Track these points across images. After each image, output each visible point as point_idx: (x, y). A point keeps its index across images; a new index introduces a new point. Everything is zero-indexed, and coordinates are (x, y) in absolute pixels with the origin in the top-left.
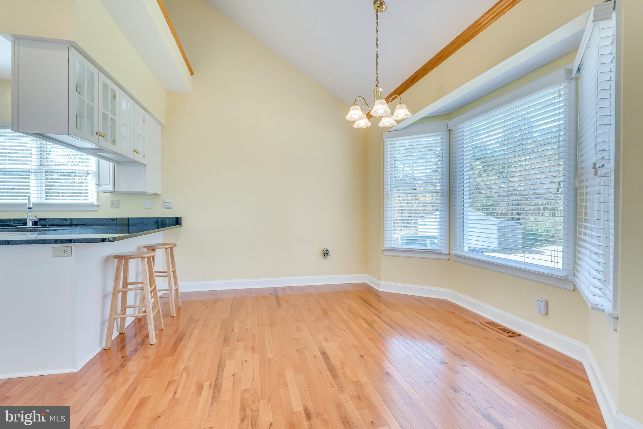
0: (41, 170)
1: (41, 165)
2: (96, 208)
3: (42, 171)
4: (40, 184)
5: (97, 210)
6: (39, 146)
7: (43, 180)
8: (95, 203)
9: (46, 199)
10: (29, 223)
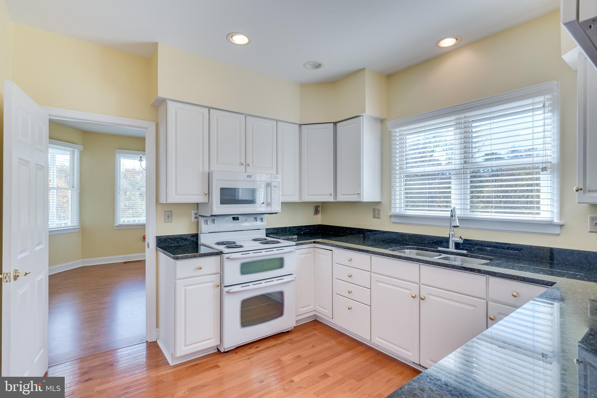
0: (465, 170)
1: (465, 162)
2: (557, 231)
3: (467, 171)
4: (464, 190)
5: (559, 234)
6: (463, 136)
7: (467, 185)
8: (556, 221)
9: (470, 211)
10: (452, 245)
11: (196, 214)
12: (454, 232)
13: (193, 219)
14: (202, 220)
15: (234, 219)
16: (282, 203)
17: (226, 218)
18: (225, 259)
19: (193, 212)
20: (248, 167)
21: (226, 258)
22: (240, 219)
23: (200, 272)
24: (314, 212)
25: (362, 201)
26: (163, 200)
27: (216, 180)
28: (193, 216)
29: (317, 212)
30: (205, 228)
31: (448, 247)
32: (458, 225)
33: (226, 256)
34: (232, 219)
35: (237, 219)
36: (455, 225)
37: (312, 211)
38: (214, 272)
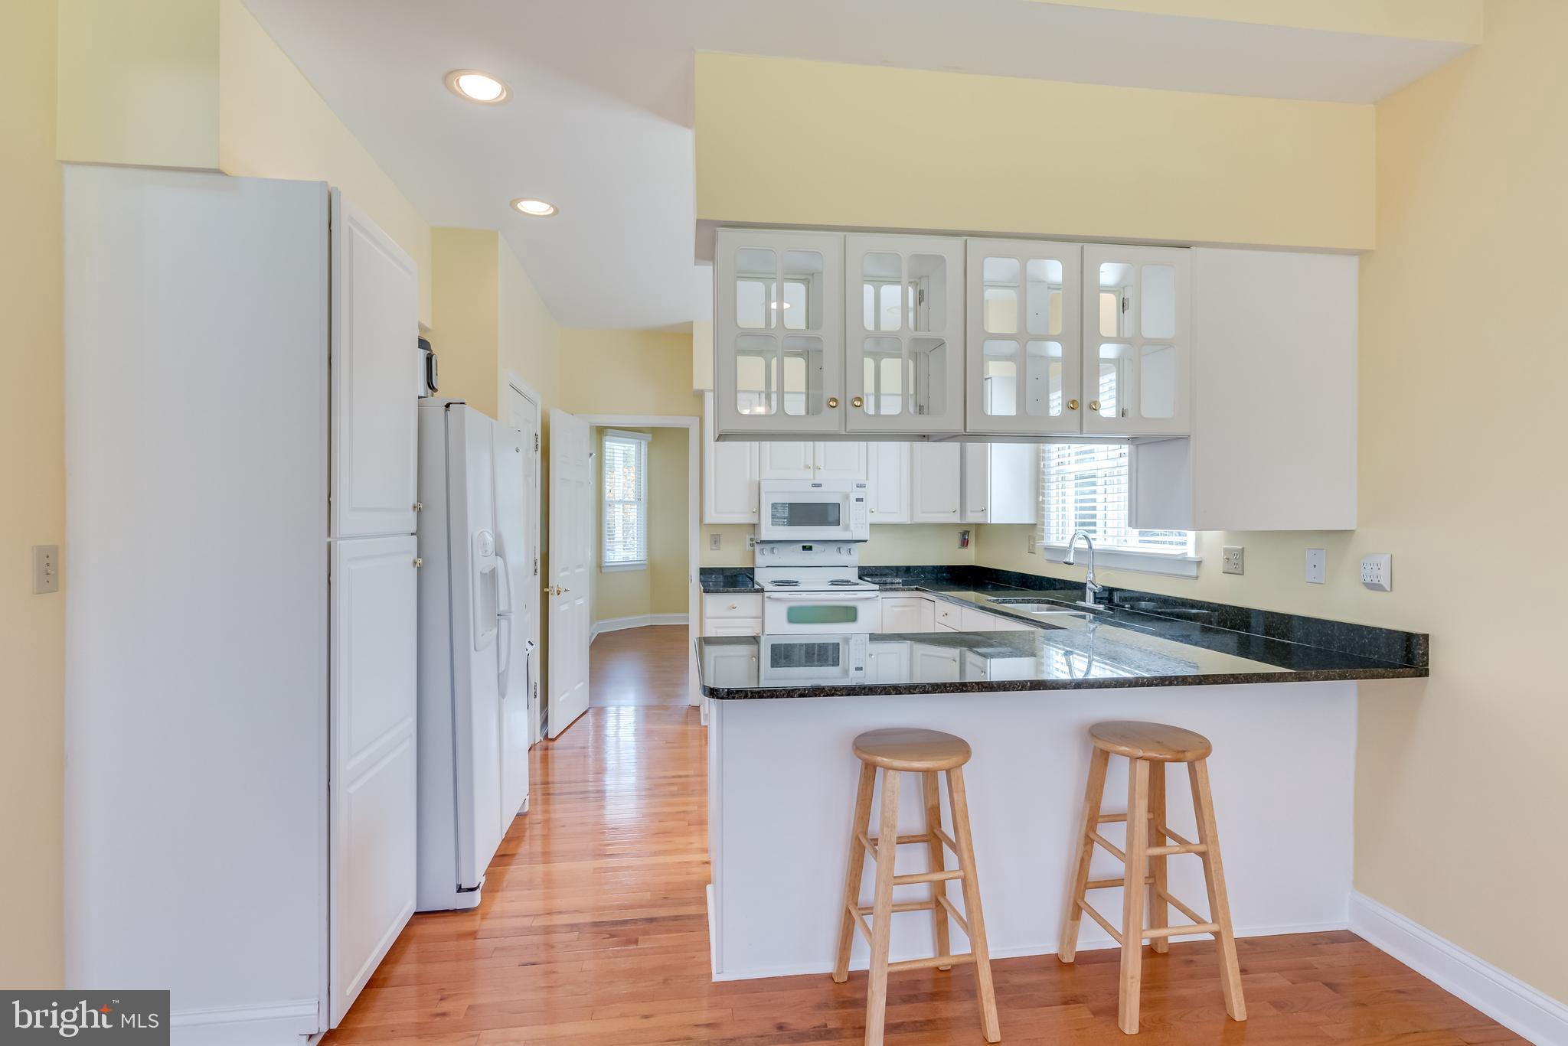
2: (1192, 571)
5: (1195, 578)
8: (1193, 556)
10: (1089, 596)
11: (752, 540)
12: (1094, 575)
13: (749, 548)
14: (757, 548)
15: (804, 548)
16: (871, 525)
17: (792, 547)
18: (766, 599)
19: (748, 538)
20: (817, 472)
21: (768, 597)
22: (813, 549)
23: (733, 613)
24: (959, 543)
25: (989, 522)
26: (708, 520)
27: (766, 492)
28: (748, 542)
29: (965, 543)
30: (760, 560)
31: (1085, 601)
32: (1072, 561)
33: (766, 594)
34: (801, 548)
35: (810, 548)
36: (1067, 560)
37: (956, 540)
38: (754, 615)
